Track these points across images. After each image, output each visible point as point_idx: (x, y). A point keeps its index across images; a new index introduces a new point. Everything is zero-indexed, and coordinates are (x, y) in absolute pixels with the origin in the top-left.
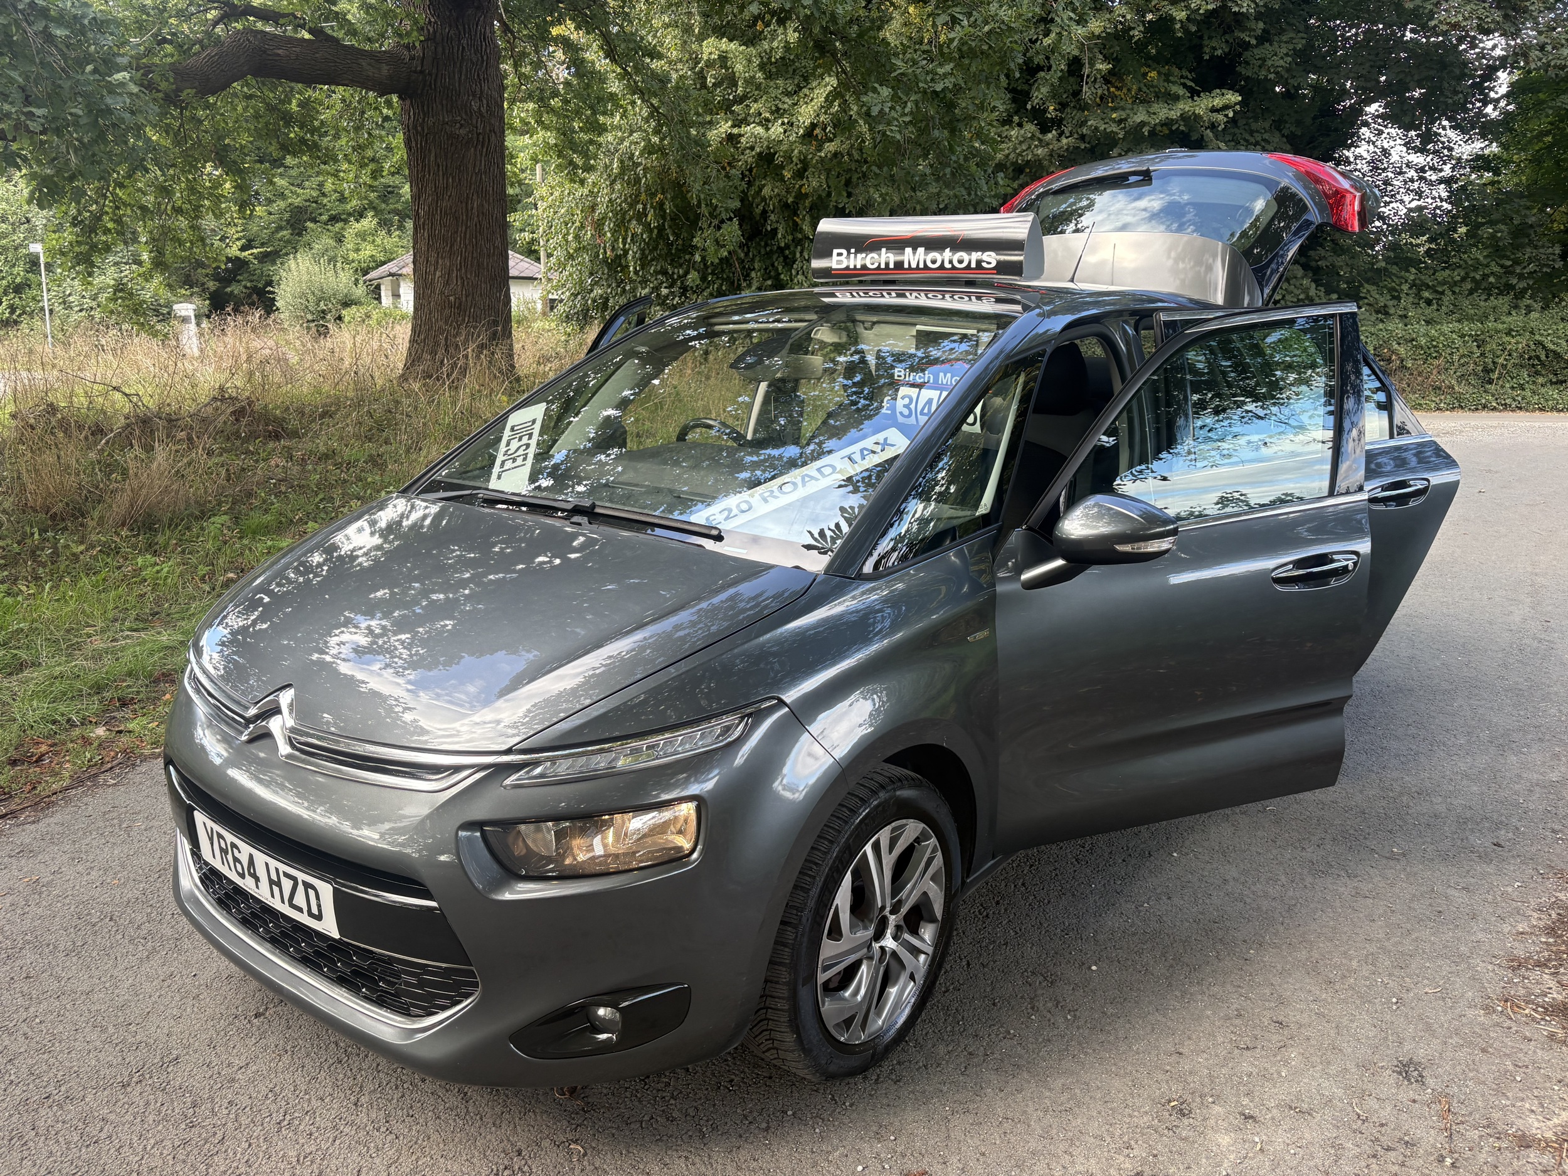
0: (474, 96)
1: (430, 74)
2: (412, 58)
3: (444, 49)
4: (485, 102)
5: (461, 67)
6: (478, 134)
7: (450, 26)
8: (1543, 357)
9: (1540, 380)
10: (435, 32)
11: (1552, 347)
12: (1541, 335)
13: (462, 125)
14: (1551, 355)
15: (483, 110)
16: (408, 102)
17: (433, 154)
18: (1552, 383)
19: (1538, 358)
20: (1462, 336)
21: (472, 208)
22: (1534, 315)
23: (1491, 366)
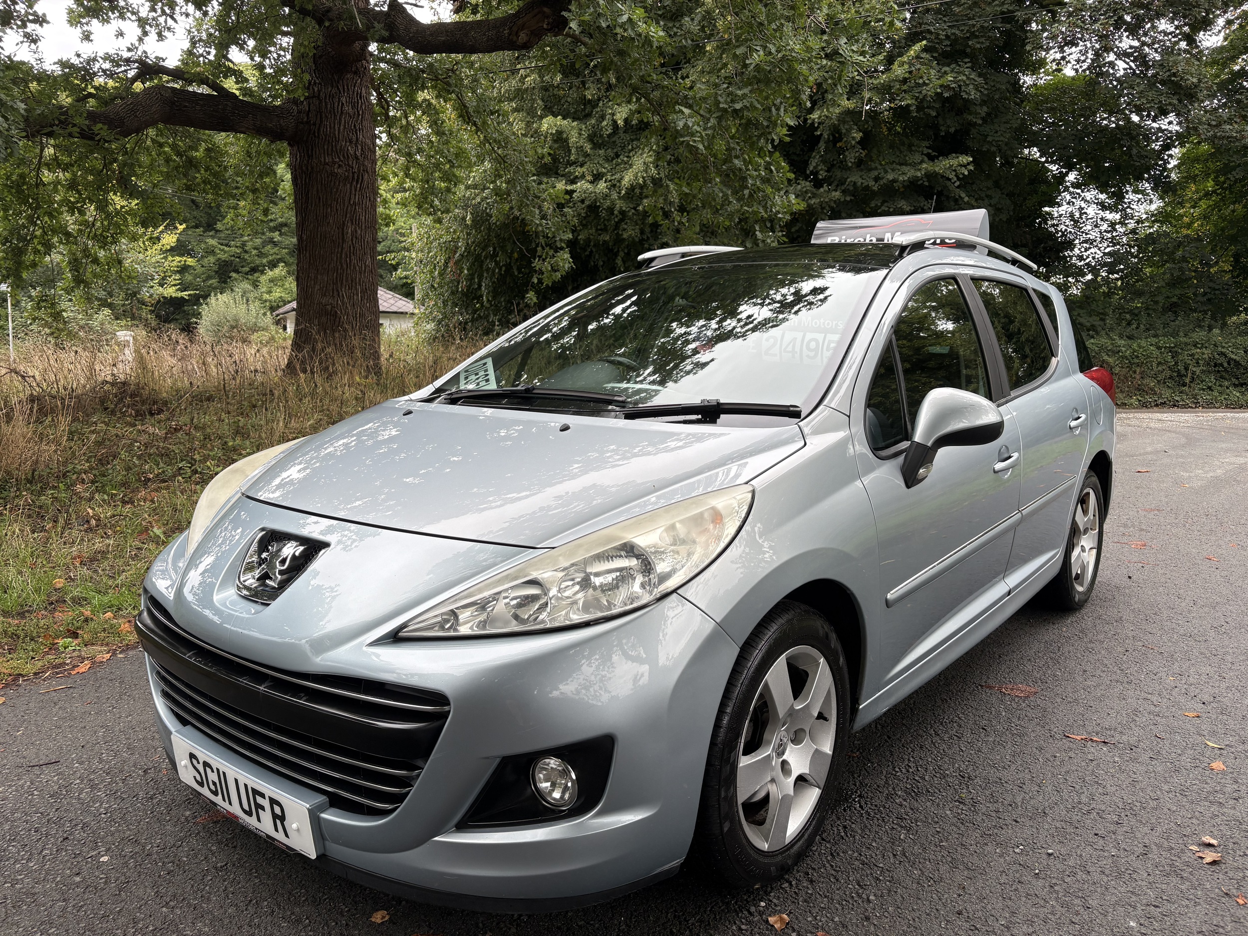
0: (351, 142)
1: (315, 124)
2: (299, 112)
3: (326, 105)
4: (360, 147)
5: (340, 119)
6: (353, 173)
7: (332, 87)
8: (1226, 365)
9: (1226, 383)
10: (319, 91)
11: (1233, 356)
12: (1223, 347)
13: (340, 166)
14: (1232, 363)
15: (358, 154)
16: (296, 148)
17: (315, 189)
18: (1235, 386)
19: (1221, 365)
20: (1159, 348)
21: (347, 233)
22: (1216, 331)
23: (1183, 372)
